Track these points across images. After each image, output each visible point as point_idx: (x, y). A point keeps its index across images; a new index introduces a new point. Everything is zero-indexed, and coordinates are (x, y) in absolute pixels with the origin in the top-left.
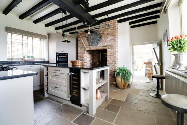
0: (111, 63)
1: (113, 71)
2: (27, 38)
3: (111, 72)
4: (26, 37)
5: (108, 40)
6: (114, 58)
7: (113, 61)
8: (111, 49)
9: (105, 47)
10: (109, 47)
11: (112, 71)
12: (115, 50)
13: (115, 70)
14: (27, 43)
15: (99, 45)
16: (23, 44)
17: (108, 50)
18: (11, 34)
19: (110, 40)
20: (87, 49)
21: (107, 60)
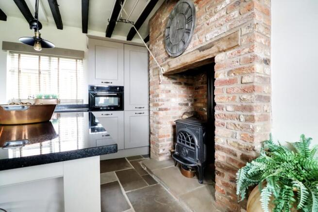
0: (231, 117)
1: (239, 153)
2: (50, 61)
3: (232, 157)
4: (48, 58)
5: (216, 17)
6: (244, 91)
7: (237, 108)
8: (229, 53)
9: (208, 49)
10: (223, 45)
11: (235, 155)
12: (247, 50)
13: (247, 154)
14: (49, 70)
15: (190, 48)
16: (40, 73)
17: (218, 59)
18: (18, 55)
19: (223, 13)
20: (165, 69)
21: (215, 104)
